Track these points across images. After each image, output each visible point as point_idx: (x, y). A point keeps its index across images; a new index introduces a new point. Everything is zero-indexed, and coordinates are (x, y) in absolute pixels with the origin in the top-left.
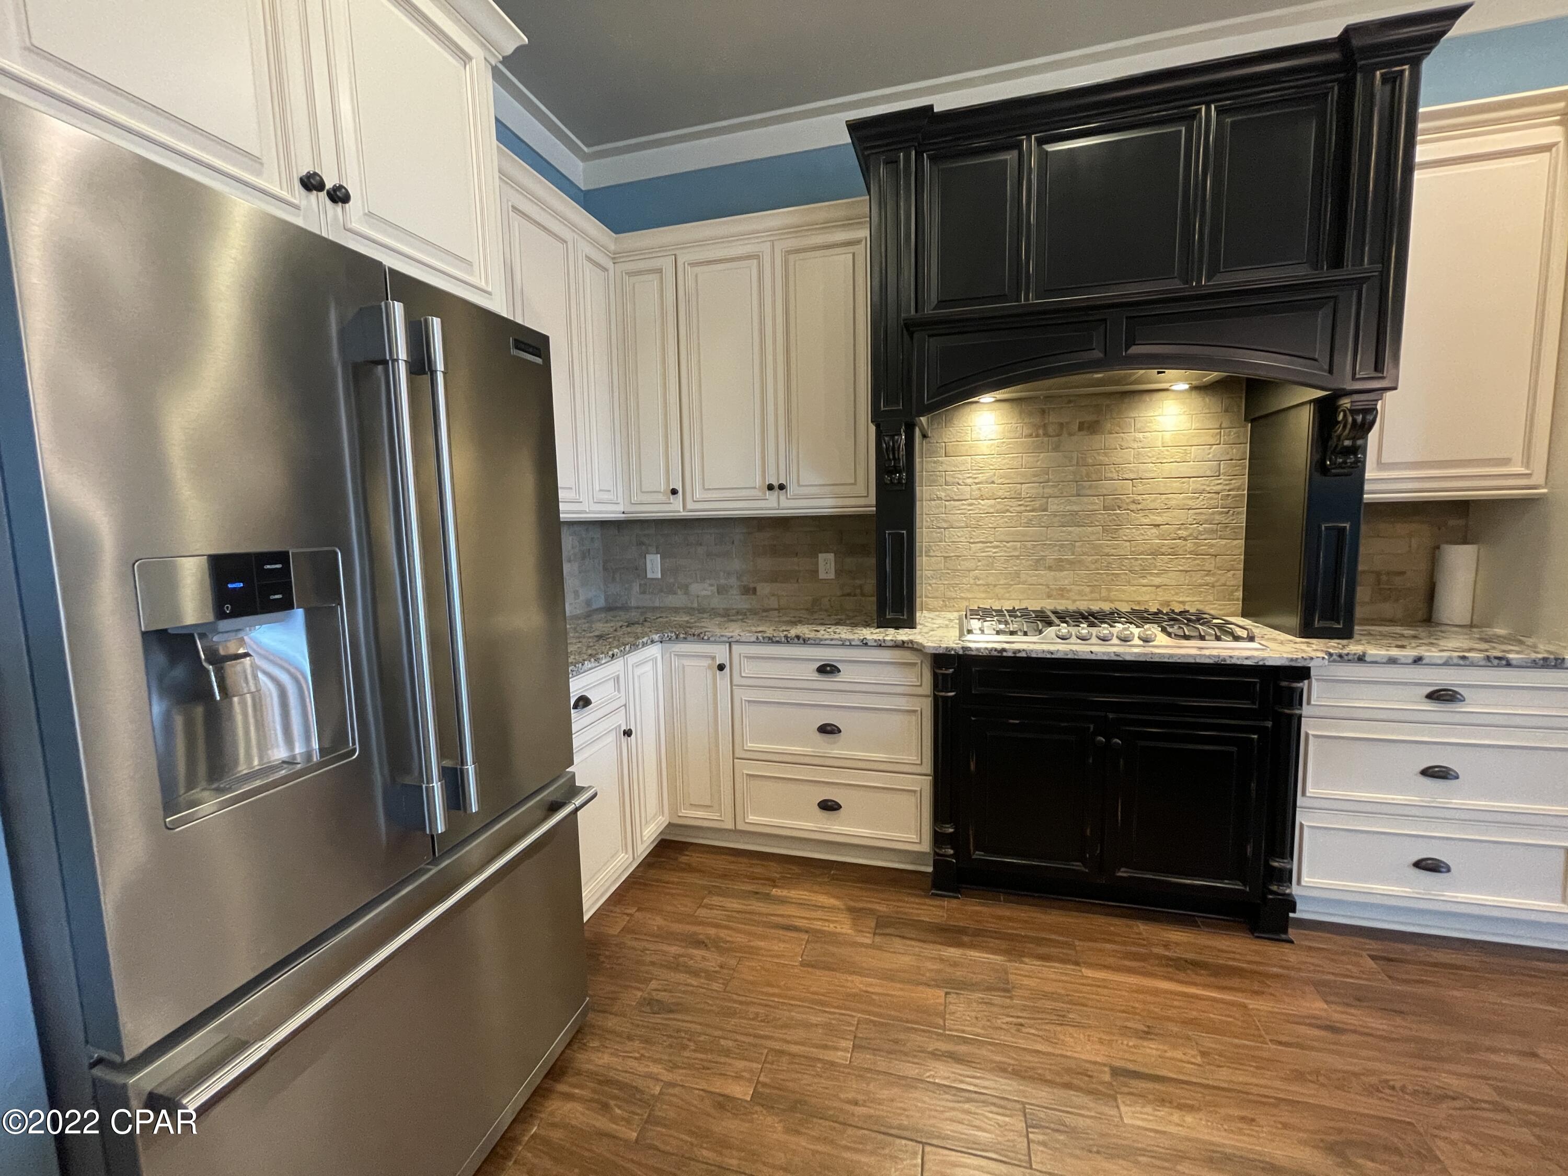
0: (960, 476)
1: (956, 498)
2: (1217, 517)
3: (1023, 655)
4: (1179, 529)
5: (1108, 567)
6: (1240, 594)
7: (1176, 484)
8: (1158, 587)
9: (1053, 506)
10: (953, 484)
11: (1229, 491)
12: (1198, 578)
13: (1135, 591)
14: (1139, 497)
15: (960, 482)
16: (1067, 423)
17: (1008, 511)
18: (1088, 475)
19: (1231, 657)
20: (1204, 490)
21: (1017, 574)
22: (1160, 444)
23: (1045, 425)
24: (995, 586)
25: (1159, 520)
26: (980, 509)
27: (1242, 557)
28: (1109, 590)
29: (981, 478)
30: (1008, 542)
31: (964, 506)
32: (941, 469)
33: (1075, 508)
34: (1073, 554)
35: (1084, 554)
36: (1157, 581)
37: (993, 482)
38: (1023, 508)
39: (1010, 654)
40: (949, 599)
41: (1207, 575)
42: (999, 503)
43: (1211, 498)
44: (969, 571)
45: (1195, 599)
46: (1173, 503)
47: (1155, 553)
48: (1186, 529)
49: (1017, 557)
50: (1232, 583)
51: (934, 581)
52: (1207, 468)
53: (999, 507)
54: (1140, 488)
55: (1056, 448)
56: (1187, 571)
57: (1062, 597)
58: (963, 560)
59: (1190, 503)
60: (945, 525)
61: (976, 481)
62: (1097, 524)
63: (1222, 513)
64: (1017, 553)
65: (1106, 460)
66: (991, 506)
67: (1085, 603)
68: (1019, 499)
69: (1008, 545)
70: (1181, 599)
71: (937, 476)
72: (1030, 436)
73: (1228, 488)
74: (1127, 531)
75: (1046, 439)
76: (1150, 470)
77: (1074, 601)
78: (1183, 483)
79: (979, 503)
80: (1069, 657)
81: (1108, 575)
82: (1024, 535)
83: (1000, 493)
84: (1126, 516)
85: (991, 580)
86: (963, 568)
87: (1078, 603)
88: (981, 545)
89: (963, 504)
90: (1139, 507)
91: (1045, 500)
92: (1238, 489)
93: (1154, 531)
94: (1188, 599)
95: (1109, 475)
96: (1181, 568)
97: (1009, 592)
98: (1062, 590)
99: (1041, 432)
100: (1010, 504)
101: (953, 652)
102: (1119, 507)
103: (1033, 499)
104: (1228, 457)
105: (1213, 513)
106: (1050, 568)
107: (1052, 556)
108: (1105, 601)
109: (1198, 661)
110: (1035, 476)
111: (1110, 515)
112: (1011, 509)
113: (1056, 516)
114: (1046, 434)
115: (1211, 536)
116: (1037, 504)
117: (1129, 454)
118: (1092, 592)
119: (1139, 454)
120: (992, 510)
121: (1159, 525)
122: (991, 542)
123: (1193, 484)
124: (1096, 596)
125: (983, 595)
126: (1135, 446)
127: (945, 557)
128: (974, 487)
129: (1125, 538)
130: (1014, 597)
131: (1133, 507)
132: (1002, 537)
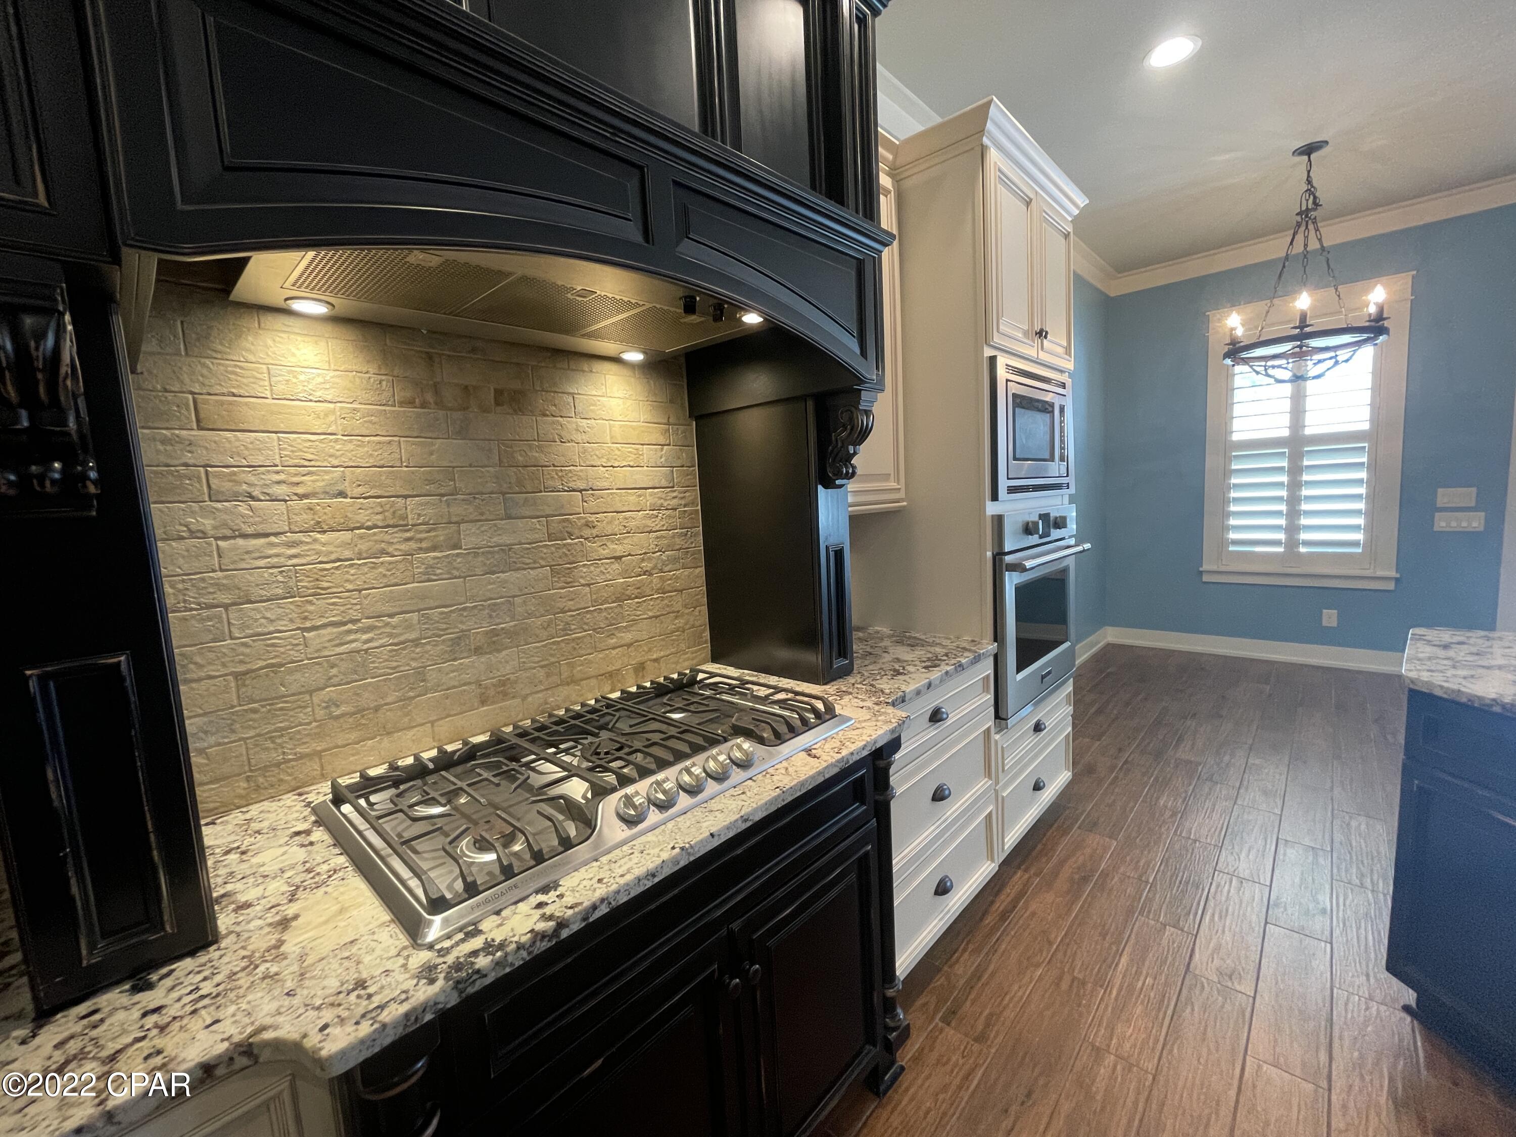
0: (251, 478)
1: (250, 530)
2: (677, 540)
3: (604, 910)
4: (643, 560)
5: (566, 630)
6: (707, 634)
7: (632, 498)
8: (629, 645)
9: (471, 537)
10: (235, 497)
11: (685, 506)
12: (670, 624)
13: (603, 659)
14: (593, 518)
15: (256, 493)
16: (475, 388)
17: (384, 552)
18: (520, 483)
19: (852, 754)
20: (662, 505)
21: (420, 674)
22: (608, 439)
23: (435, 385)
24: (377, 709)
25: (619, 549)
26: (318, 553)
27: (705, 588)
28: (571, 666)
29: (310, 483)
30: (391, 616)
31: (276, 548)
32: (188, 458)
33: (506, 539)
34: (513, 618)
35: (530, 615)
36: (628, 637)
37: (342, 494)
38: (413, 545)
39: (575, 927)
40: (266, 768)
41: (676, 617)
42: (361, 537)
43: (670, 516)
44: (311, 693)
45: (668, 652)
46: (632, 524)
47: (620, 599)
48: (650, 559)
49: (416, 642)
50: (697, 624)
51: (212, 740)
52: (659, 476)
53: (363, 546)
54: (592, 504)
55: (462, 432)
56: (656, 617)
57: (505, 695)
58: (291, 672)
59: (649, 522)
60: (225, 598)
61: (300, 490)
62: (543, 563)
63: (681, 535)
64: (413, 636)
65: (543, 459)
66: (346, 545)
67: (540, 695)
68: (404, 527)
69: (394, 621)
70: (655, 656)
71: (181, 477)
72: (410, 403)
73: (683, 502)
74: (585, 571)
75: (441, 413)
76: (601, 477)
77: (524, 698)
78: (640, 496)
79: (315, 540)
80: (683, 863)
81: (567, 642)
82: (423, 598)
83: (362, 517)
84: (578, 548)
85: (368, 699)
86: (294, 688)
87: (530, 699)
88: (330, 630)
89: (273, 545)
90: (595, 532)
91: (454, 527)
92: (693, 503)
93: (616, 566)
94: (662, 654)
95: (551, 483)
96: (650, 614)
97: (407, 715)
98: (503, 683)
99: (430, 397)
100: (387, 537)
101: (428, 1017)
102: (570, 534)
103: (433, 527)
104: (679, 463)
105: (673, 537)
106: (478, 651)
107: (479, 628)
108: (568, 684)
109: (827, 776)
110: (430, 482)
111: (558, 547)
112: (390, 549)
113: (476, 555)
114: (440, 404)
115: (675, 567)
116: (441, 535)
117: (572, 451)
118: (548, 675)
119: (585, 451)
120: (347, 554)
121: (620, 558)
122: (354, 622)
123: (650, 498)
124: (555, 679)
125: (353, 736)
126: (579, 437)
127: (237, 676)
128: (295, 504)
129: (582, 581)
130: (420, 721)
131: (587, 532)
132: (388, 608)
